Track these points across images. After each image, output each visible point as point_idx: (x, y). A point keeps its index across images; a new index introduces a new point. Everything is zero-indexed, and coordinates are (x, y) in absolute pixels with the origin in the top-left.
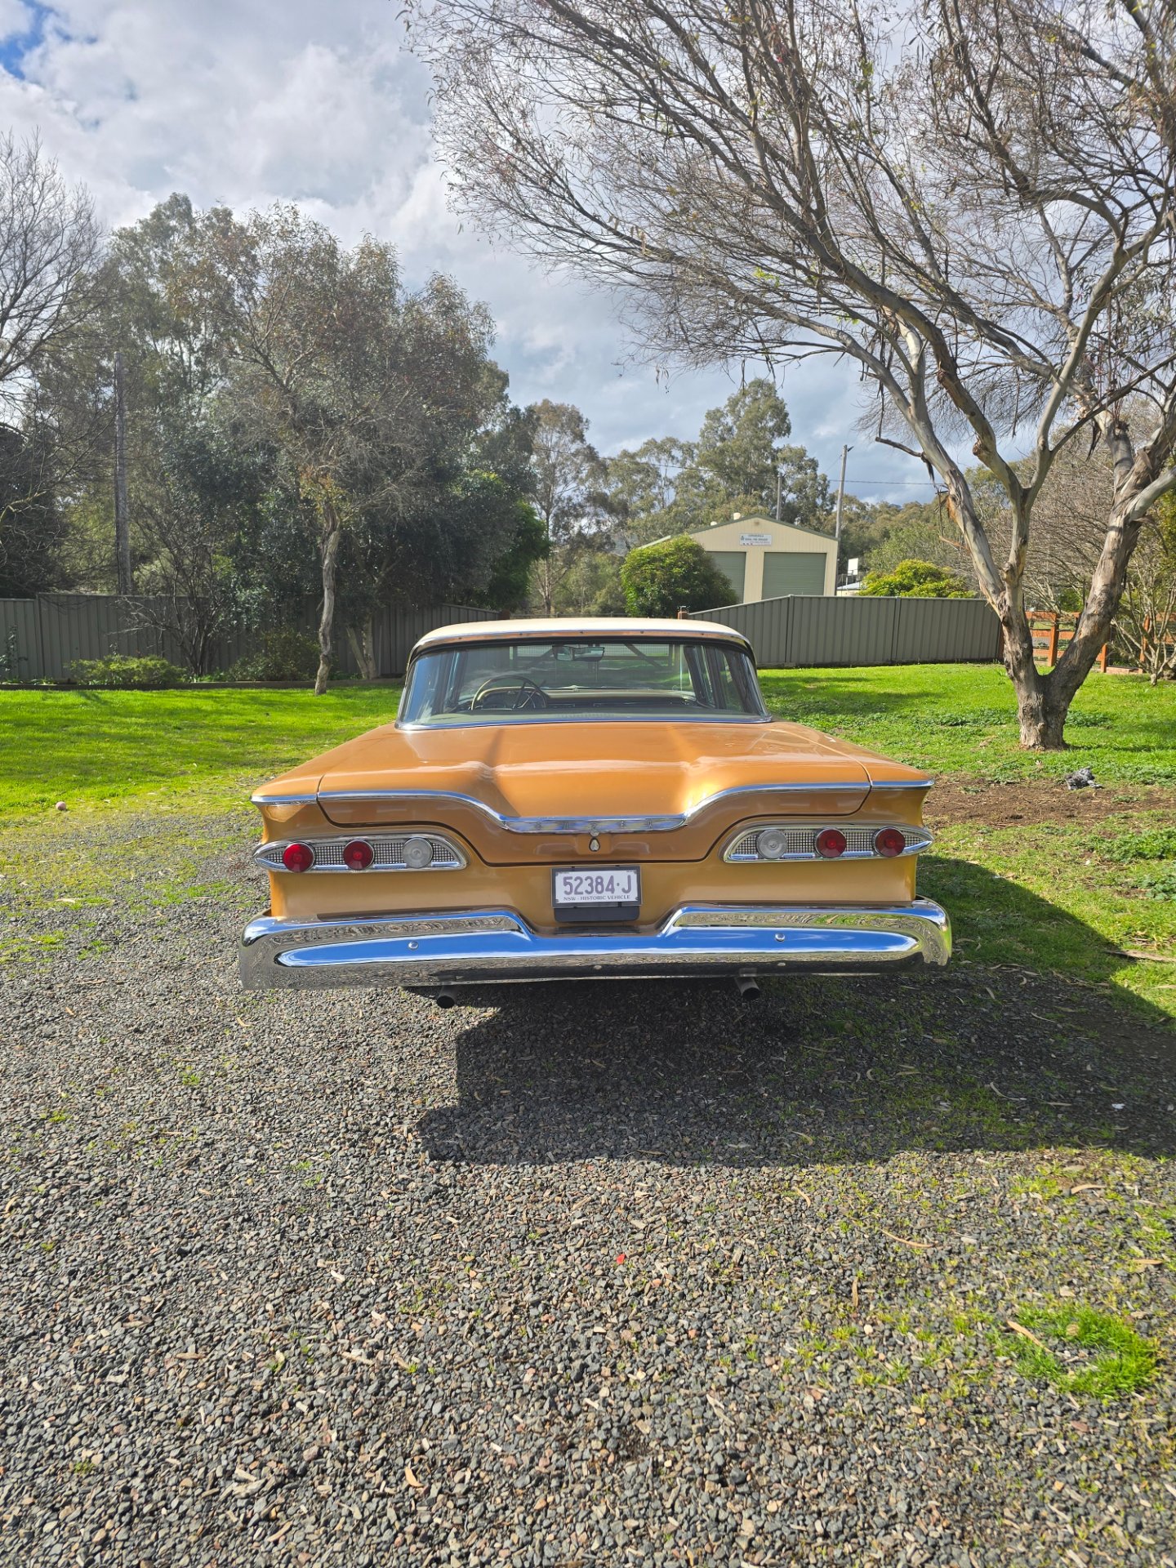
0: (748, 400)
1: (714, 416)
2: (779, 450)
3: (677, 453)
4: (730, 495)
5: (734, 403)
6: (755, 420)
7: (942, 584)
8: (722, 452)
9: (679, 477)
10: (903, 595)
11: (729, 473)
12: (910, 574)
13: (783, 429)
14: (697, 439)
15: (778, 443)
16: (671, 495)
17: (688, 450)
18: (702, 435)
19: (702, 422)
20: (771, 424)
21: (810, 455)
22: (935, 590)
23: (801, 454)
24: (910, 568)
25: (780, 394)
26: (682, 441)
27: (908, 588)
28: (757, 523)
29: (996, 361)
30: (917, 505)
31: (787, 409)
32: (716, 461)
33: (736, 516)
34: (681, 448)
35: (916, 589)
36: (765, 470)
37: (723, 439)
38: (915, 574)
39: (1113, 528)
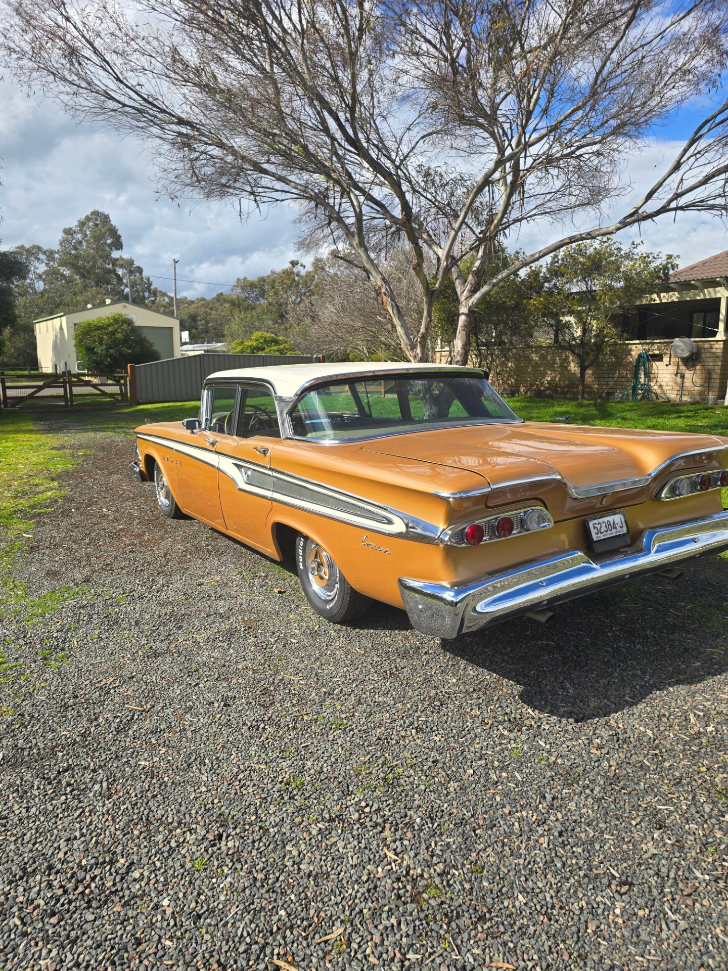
0: (91, 224)
1: (68, 232)
2: (117, 260)
3: (41, 256)
4: (85, 287)
5: (82, 224)
6: (98, 238)
7: (282, 347)
8: (76, 257)
9: (45, 272)
10: (261, 353)
11: (84, 273)
12: (262, 341)
13: (118, 245)
14: (56, 247)
15: (115, 254)
16: (40, 286)
17: (50, 254)
18: (61, 244)
19: (60, 235)
20: (109, 241)
21: (136, 264)
22: (278, 351)
23: (131, 262)
24: (261, 337)
25: (113, 222)
26: (45, 248)
27: (263, 349)
28: (125, 307)
29: (374, 215)
30: (203, 299)
31: (119, 232)
32: (71, 261)
33: (108, 301)
34: (44, 253)
35: (267, 350)
36: (109, 272)
37: (76, 249)
38: (265, 340)
39: (463, 314)
